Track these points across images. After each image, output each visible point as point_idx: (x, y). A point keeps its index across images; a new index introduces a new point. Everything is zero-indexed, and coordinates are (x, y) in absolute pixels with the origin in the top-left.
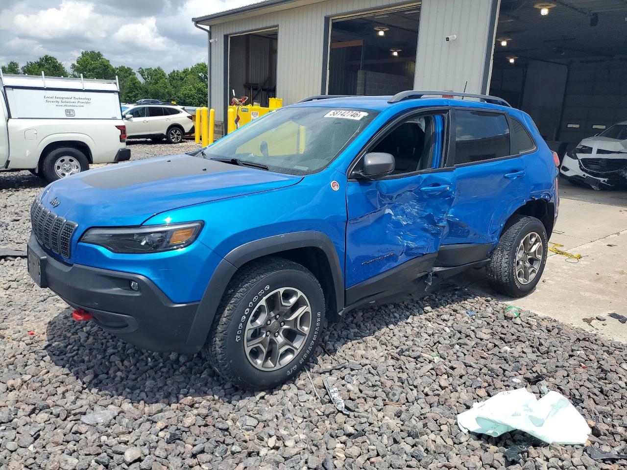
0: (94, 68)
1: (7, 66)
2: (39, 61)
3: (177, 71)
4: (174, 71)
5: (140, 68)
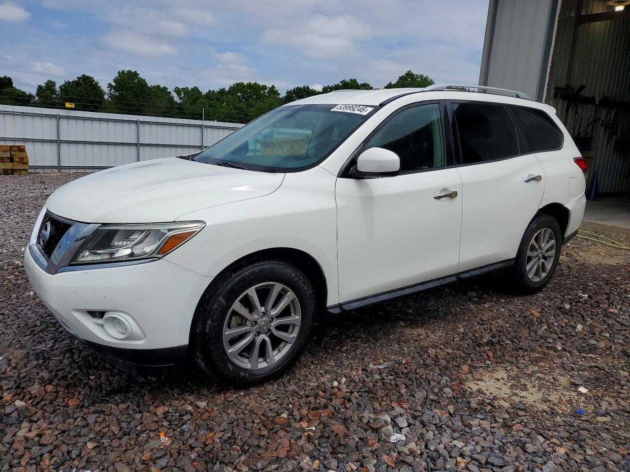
0: (132, 88)
1: (43, 85)
2: (76, 80)
3: (213, 91)
4: (210, 91)
5: (177, 88)
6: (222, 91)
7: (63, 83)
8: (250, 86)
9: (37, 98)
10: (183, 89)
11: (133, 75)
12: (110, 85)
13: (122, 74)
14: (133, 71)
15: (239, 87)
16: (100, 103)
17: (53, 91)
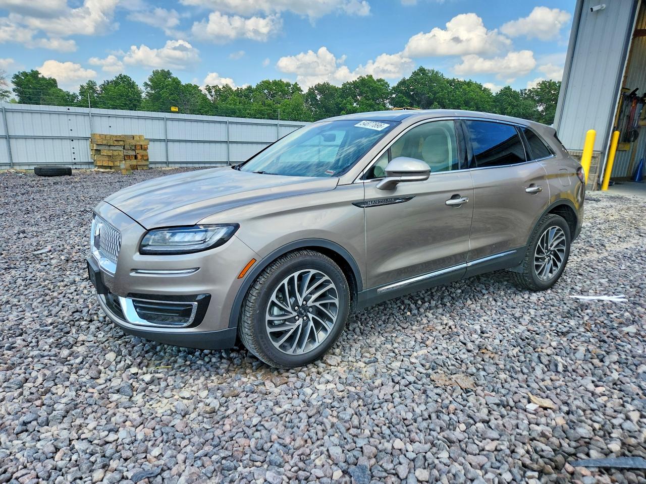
6: (249, 89)
7: (103, 83)
8: (275, 83)
9: (80, 98)
10: (214, 87)
11: (166, 74)
12: (146, 84)
13: (156, 73)
14: (166, 70)
15: (266, 85)
16: (139, 101)
17: (95, 91)
